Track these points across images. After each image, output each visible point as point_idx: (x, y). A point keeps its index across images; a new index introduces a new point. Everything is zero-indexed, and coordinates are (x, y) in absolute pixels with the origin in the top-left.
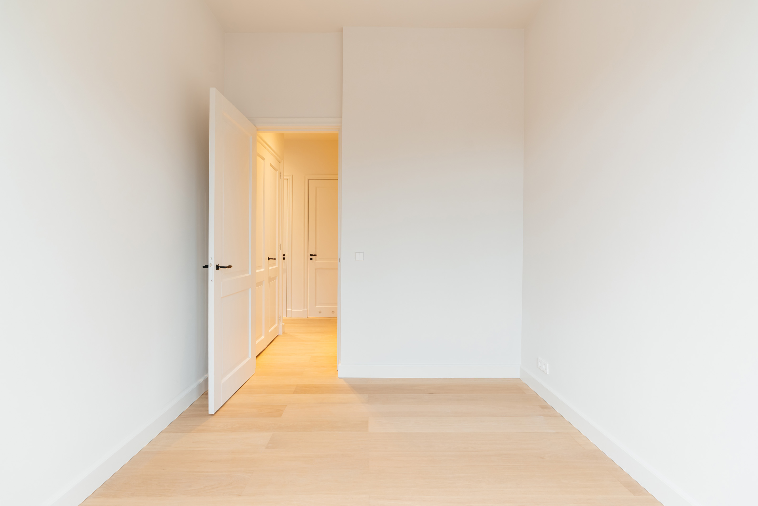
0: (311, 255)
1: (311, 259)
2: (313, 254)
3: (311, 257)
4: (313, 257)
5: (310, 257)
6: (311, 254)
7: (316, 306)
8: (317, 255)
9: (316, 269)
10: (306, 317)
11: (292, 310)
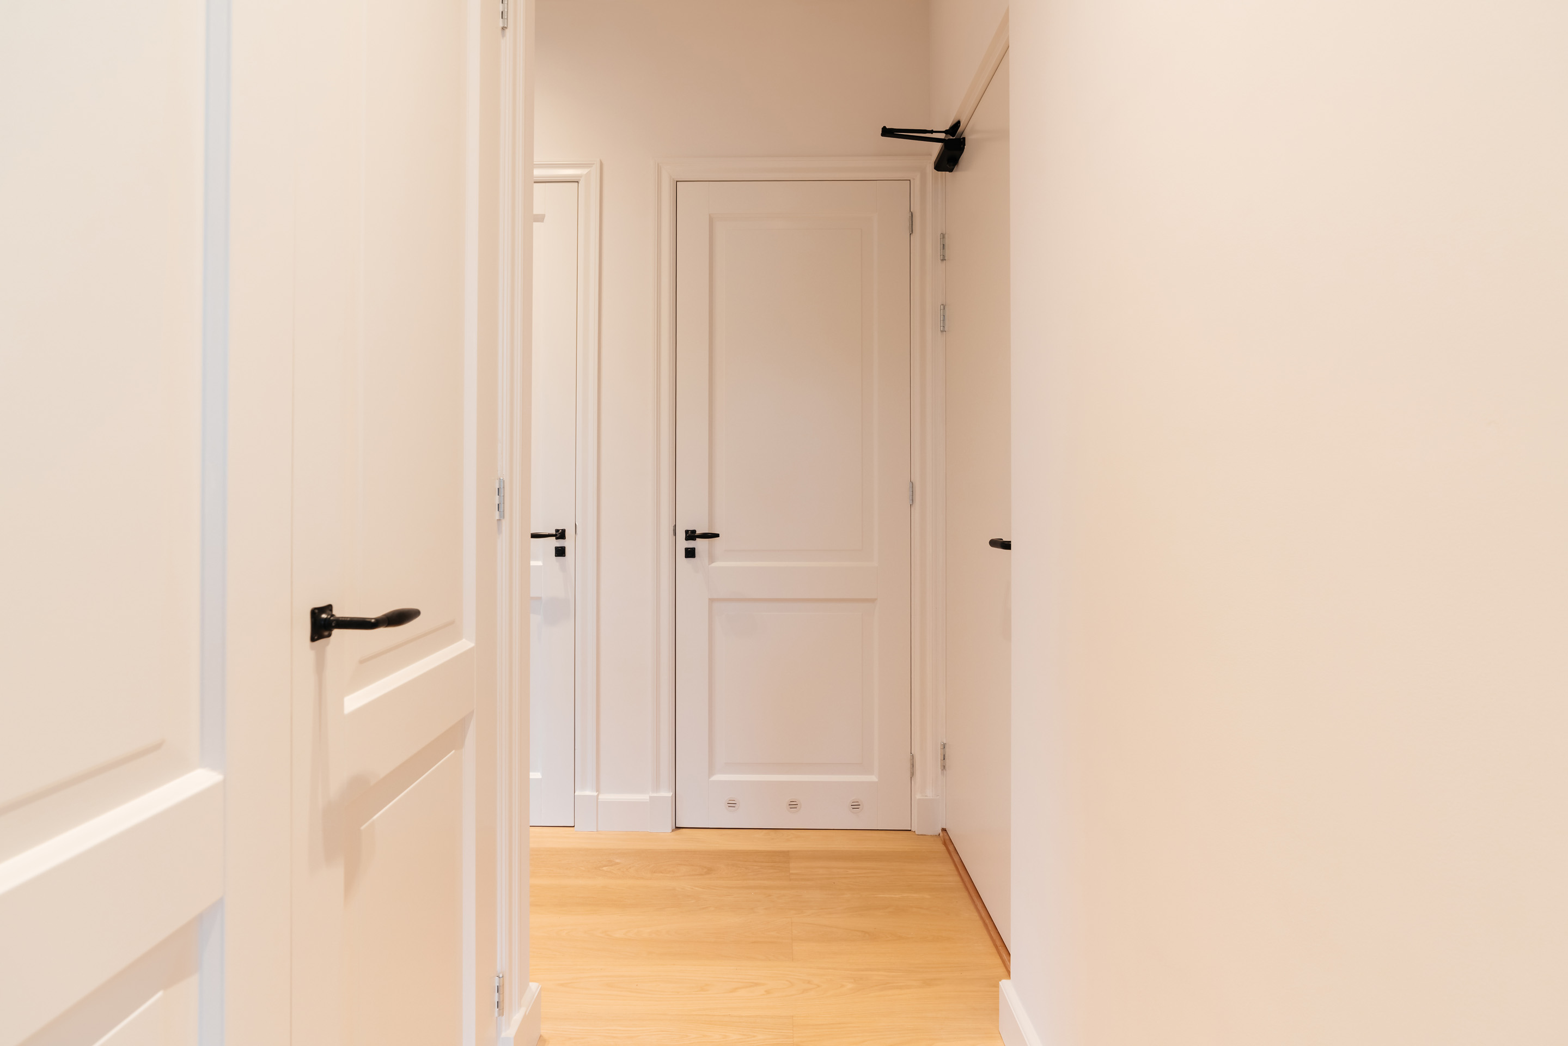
0: (691, 535)
1: (690, 553)
2: (698, 532)
3: (691, 544)
4: (699, 544)
5: (683, 544)
6: (687, 532)
7: (711, 773)
8: (717, 536)
9: (712, 601)
10: (669, 827)
11: (600, 797)
